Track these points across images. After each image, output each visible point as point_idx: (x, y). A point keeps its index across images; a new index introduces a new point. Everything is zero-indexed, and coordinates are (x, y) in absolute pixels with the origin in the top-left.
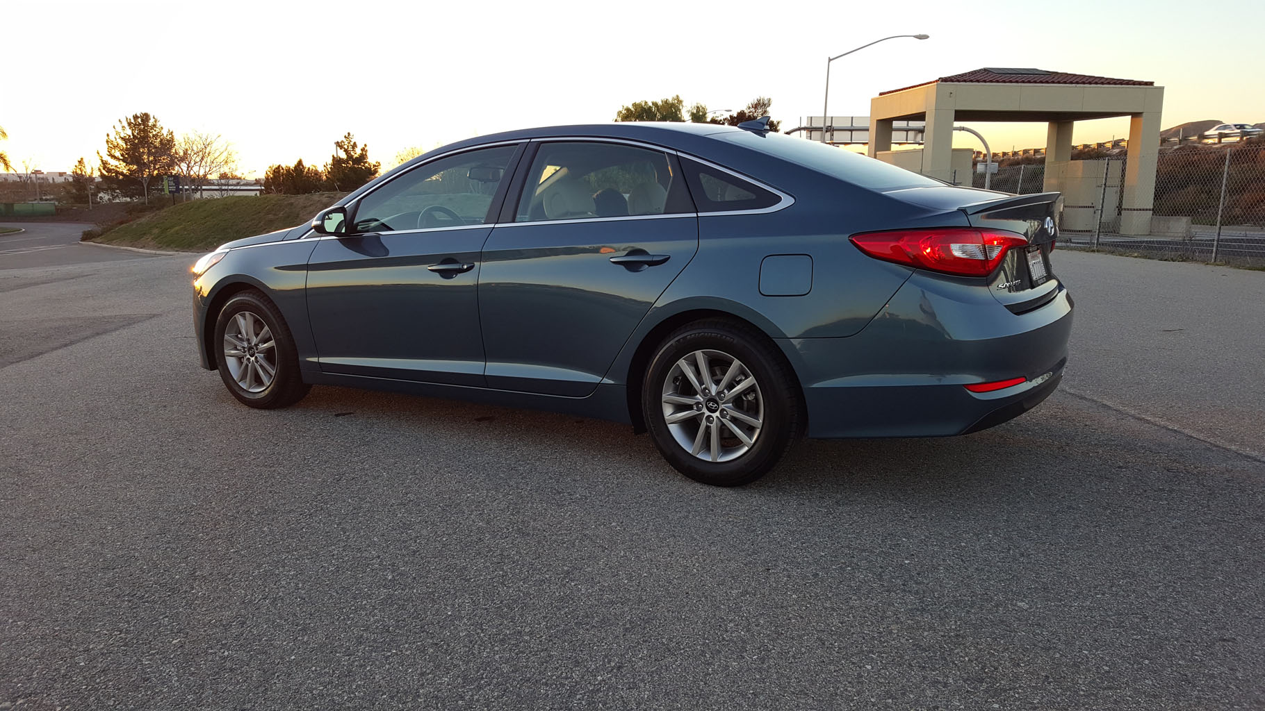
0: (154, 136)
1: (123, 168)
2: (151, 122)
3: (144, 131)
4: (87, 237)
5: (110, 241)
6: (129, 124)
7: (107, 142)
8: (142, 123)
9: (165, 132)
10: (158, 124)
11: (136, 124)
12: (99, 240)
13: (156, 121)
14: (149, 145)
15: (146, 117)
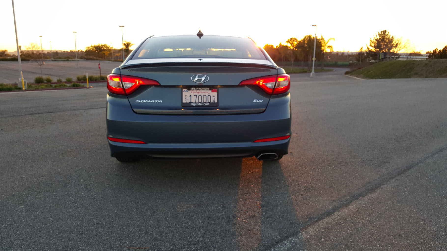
0: (387, 38)
1: (373, 50)
2: (386, 34)
3: (384, 37)
4: (347, 73)
5: (351, 75)
6: (379, 34)
7: (370, 41)
8: (384, 34)
9: (391, 37)
10: (389, 34)
11: (381, 35)
12: (349, 74)
13: (388, 33)
14: (385, 42)
15: (385, 31)
